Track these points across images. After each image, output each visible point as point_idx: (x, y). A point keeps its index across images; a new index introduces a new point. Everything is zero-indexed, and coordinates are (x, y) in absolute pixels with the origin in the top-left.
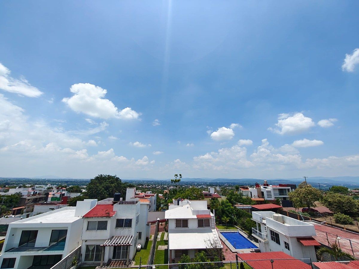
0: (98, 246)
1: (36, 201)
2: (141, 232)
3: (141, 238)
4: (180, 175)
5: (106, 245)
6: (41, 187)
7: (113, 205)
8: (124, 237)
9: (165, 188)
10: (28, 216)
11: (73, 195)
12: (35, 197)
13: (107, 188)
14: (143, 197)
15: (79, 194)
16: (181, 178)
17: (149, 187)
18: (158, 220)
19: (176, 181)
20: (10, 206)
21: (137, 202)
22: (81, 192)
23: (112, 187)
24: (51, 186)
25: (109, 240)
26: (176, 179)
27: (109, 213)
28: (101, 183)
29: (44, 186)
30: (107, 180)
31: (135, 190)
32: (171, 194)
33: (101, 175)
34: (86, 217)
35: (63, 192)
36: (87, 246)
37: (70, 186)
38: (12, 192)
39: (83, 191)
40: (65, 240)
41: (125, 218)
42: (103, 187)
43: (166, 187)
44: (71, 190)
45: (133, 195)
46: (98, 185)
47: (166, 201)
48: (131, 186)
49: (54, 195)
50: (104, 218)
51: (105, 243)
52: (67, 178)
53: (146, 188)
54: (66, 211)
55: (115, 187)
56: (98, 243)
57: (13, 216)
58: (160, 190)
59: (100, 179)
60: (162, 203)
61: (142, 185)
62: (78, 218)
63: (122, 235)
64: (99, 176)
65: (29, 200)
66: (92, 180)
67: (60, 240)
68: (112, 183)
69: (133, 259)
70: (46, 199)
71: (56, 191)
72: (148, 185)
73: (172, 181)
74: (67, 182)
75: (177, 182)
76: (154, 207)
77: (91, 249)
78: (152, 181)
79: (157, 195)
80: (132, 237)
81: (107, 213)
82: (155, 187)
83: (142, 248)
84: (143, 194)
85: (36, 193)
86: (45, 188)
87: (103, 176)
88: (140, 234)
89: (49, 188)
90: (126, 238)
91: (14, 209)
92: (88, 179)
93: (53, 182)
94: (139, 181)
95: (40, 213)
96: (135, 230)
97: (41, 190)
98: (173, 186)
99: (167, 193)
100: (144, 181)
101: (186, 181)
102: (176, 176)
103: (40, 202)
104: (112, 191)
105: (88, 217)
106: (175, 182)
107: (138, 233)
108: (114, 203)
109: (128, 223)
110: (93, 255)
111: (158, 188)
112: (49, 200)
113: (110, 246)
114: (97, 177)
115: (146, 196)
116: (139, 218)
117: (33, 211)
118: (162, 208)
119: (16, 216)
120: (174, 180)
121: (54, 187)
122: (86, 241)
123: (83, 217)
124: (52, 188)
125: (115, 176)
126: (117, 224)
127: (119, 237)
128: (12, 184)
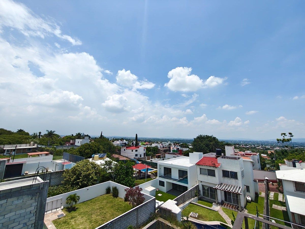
0: (211, 188)
1: (165, 151)
2: (249, 187)
3: (249, 191)
4: (290, 134)
5: (218, 189)
6: (165, 143)
7: (216, 158)
8: (232, 186)
9: (268, 149)
10: (163, 160)
11: (185, 149)
12: (164, 149)
13: (207, 146)
14: (244, 155)
15: (188, 149)
16: (291, 138)
17: (247, 147)
18: (266, 179)
19: (284, 140)
20: (154, 153)
21: (239, 158)
22: (189, 147)
23: (211, 145)
24: (170, 143)
25: (220, 186)
26: (284, 138)
27: (214, 164)
28: (202, 142)
29: (166, 143)
30: (206, 139)
31: (234, 148)
32: (279, 155)
33: (201, 135)
34: (198, 164)
35: (178, 147)
36: (203, 186)
37: (181, 143)
38: (154, 145)
39: (190, 147)
40: (187, 177)
41: (230, 170)
42: (204, 144)
43: (269, 147)
44: (182, 146)
45: (232, 153)
46: (200, 143)
47: (273, 162)
48: (229, 145)
49: (173, 148)
50: (211, 167)
51: (216, 187)
52: (178, 138)
53: (243, 148)
54: (183, 159)
55: (214, 145)
56: (211, 186)
57: (157, 159)
58: (262, 151)
59: (200, 139)
60: (268, 164)
61: (239, 144)
62: (193, 165)
63: (229, 184)
64: (199, 136)
65: (162, 150)
66: (194, 139)
67: (184, 177)
68: (211, 141)
69: (245, 207)
70: (170, 151)
71: (173, 146)
72: (246, 145)
73: (278, 140)
74: (178, 141)
75: (286, 141)
76: (258, 165)
77: (206, 188)
78: (250, 141)
79: (260, 155)
80: (240, 188)
81: (213, 164)
82: (255, 147)
83: (252, 201)
84: (243, 153)
85: (164, 146)
86: (167, 144)
87: (202, 136)
88: (248, 188)
89: (169, 144)
90: (234, 187)
91: (156, 155)
92: (191, 139)
93: (171, 140)
94: (236, 141)
95: (169, 159)
96: (242, 183)
97: (166, 145)
98: (279, 147)
99: (272, 153)
100: (240, 141)
101: (300, 141)
102: (283, 135)
103: (167, 152)
104: (212, 148)
105: (199, 165)
106: (282, 141)
107: (245, 185)
108: (217, 157)
109: (234, 175)
110: (208, 193)
111: (259, 149)
112: (172, 151)
113: (221, 190)
114: (198, 137)
115: (246, 154)
116: (245, 172)
117: (165, 157)
118: (269, 168)
119: (158, 159)
120: (280, 140)
121: (172, 143)
122: (201, 182)
123: (196, 164)
124: (171, 144)
125: (212, 136)
126: (223, 174)
127: (227, 185)
128: (152, 141)
